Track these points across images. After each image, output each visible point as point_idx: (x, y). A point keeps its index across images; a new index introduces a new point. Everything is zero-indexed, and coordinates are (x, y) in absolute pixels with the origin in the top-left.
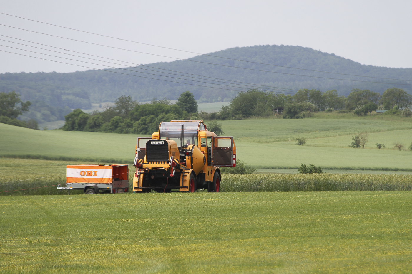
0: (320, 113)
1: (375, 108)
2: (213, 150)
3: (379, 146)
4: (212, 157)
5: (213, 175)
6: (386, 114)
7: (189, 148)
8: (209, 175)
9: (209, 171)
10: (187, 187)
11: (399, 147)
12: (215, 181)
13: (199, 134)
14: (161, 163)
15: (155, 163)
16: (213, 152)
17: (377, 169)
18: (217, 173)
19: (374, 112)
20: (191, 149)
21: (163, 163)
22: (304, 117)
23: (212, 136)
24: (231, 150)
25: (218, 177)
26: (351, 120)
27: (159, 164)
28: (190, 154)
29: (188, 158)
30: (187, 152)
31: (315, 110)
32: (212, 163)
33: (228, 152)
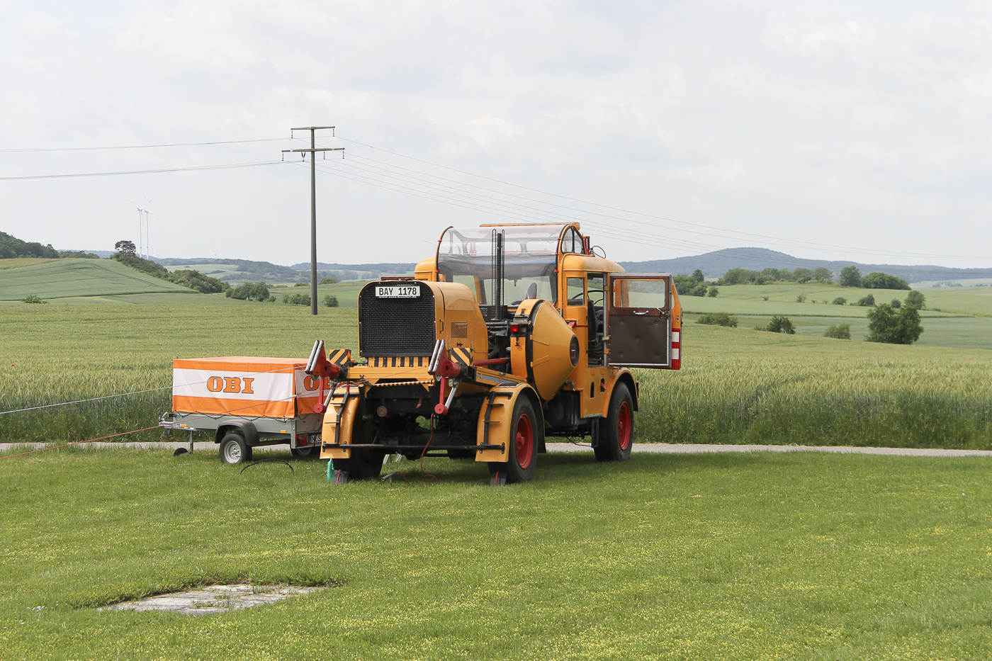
0: (777, 282)
1: (810, 279)
2: (610, 315)
3: (814, 302)
4: (606, 338)
5: (609, 393)
6: (816, 283)
7: (523, 311)
8: (592, 396)
9: (593, 384)
10: (501, 448)
11: (826, 302)
12: (617, 411)
13: (560, 265)
14: (411, 364)
15: (390, 362)
16: (610, 323)
17: (814, 316)
18: (624, 387)
19: (809, 281)
20: (527, 313)
21: (416, 363)
22: (767, 284)
23: (607, 273)
24: (667, 317)
25: (626, 399)
26: (797, 286)
27: (402, 365)
28: (525, 330)
29: (517, 345)
30: (515, 322)
31: (775, 280)
32: (605, 356)
33: (656, 321)
